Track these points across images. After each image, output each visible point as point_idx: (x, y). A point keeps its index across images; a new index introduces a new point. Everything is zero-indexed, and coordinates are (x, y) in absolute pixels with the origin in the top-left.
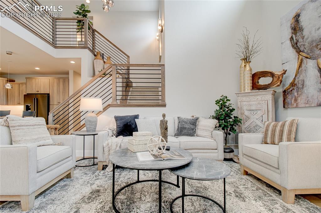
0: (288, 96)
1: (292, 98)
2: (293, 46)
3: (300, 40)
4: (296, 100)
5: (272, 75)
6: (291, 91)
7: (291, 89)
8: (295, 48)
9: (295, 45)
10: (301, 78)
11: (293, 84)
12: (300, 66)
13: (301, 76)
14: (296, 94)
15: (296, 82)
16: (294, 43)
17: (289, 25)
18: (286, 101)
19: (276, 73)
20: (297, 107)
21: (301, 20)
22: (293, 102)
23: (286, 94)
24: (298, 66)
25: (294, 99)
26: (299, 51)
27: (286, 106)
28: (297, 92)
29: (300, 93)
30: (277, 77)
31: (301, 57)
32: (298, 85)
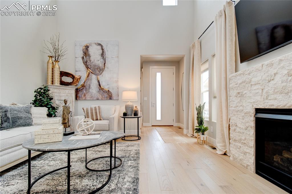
0: (79, 92)
1: (82, 94)
2: (84, 63)
3: (88, 61)
4: (85, 95)
5: (73, 77)
6: (82, 89)
7: (81, 89)
8: (85, 65)
9: (85, 63)
10: (88, 83)
11: (83, 86)
12: (88, 76)
13: (89, 82)
14: (85, 92)
15: (85, 85)
16: (84, 61)
17: (81, 48)
18: (78, 95)
19: (76, 76)
20: (85, 100)
21: (89, 50)
22: (82, 96)
23: (78, 91)
24: (87, 76)
25: (83, 94)
26: (87, 68)
27: (78, 99)
28: (86, 91)
29: (87, 91)
30: (77, 79)
31: (88, 71)
32: (86, 86)
